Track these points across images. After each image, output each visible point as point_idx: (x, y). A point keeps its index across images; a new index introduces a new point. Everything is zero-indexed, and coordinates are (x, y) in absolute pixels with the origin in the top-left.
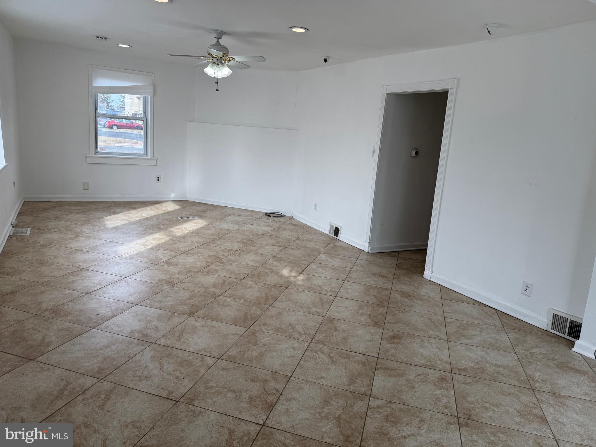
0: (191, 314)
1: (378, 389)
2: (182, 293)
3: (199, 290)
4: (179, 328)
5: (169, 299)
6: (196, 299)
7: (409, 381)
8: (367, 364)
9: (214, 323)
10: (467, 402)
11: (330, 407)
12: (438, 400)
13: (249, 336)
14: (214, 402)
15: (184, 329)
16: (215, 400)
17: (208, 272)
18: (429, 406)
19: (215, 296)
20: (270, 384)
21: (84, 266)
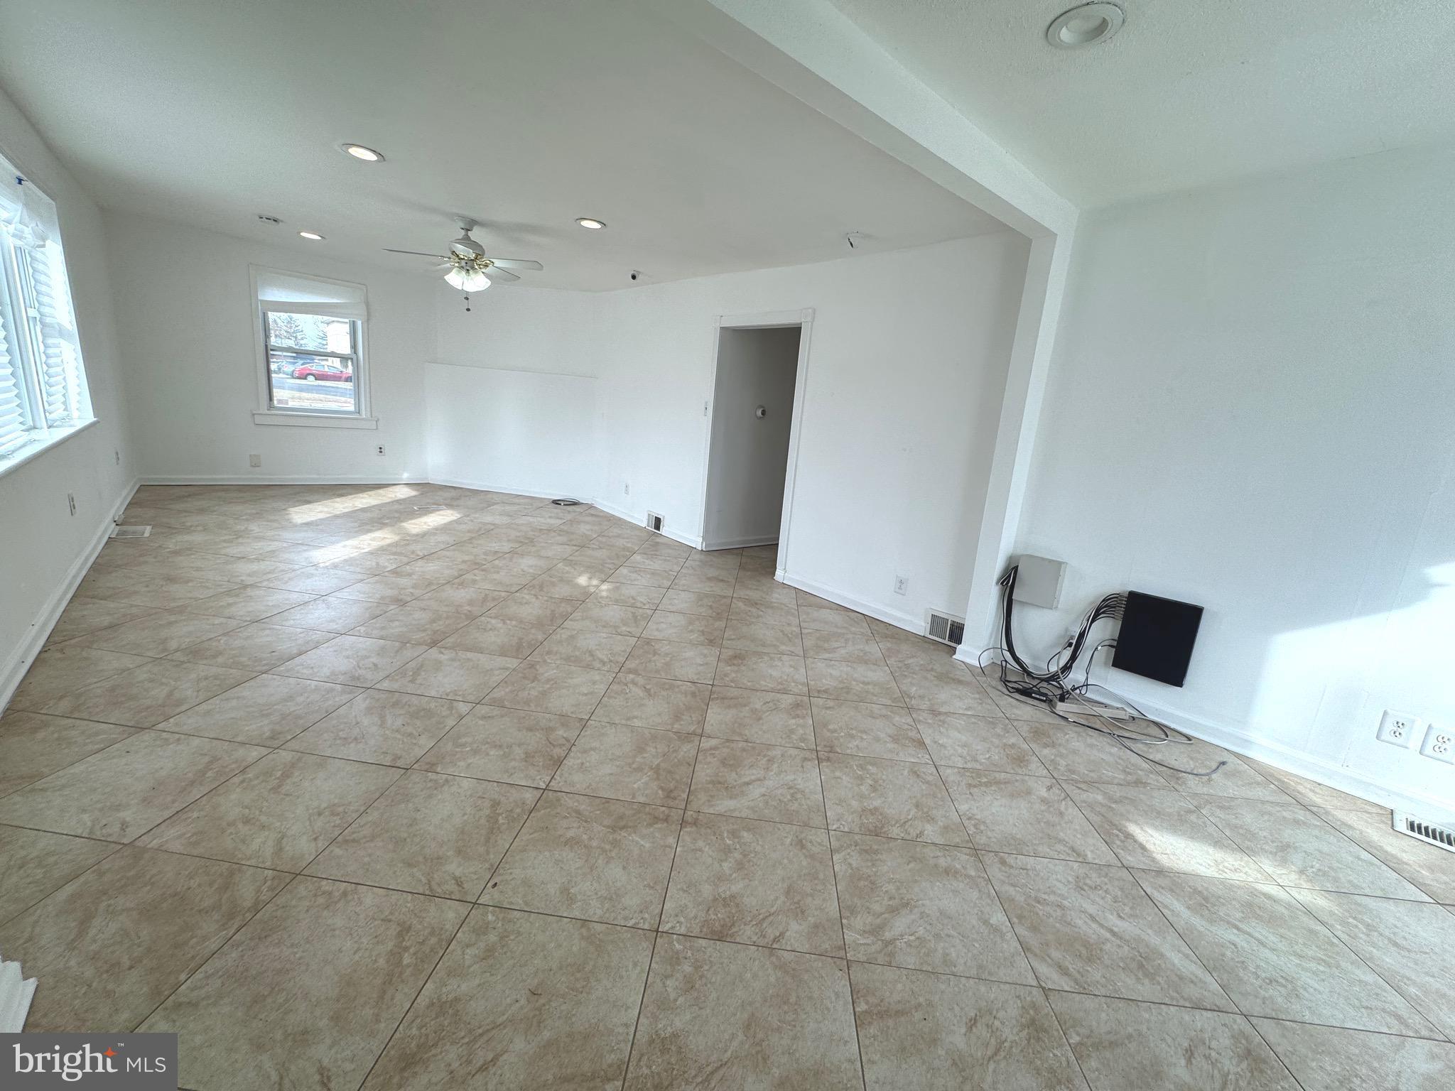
0: (434, 644)
1: (712, 725)
2: (417, 615)
3: (446, 609)
4: (413, 664)
5: (397, 623)
6: (441, 623)
7: (754, 711)
8: (697, 694)
9: (470, 655)
10: (829, 730)
11: (645, 755)
12: (792, 731)
13: (525, 669)
14: (469, 765)
15: (422, 666)
16: (470, 761)
17: (461, 584)
18: (780, 740)
19: (471, 617)
20: (557, 733)
21: (250, 581)
